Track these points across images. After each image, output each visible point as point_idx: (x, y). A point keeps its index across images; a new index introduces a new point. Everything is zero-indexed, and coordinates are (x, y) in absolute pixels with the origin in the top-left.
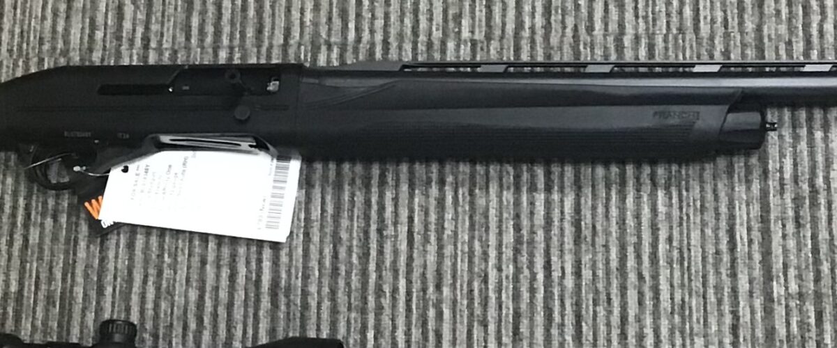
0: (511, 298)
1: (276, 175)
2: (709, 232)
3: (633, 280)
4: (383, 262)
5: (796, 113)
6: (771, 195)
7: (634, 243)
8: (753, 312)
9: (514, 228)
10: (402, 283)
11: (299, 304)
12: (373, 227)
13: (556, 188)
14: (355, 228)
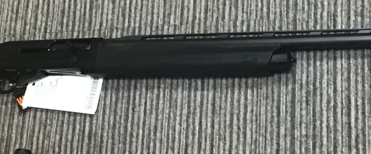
0: (185, 138)
1: (93, 85)
2: (269, 108)
3: (235, 129)
4: (134, 122)
5: (309, 53)
6: (297, 91)
7: (237, 113)
8: (286, 144)
9: (187, 107)
10: (141, 132)
11: (99, 141)
12: (131, 107)
13: (206, 89)
14: (123, 108)
